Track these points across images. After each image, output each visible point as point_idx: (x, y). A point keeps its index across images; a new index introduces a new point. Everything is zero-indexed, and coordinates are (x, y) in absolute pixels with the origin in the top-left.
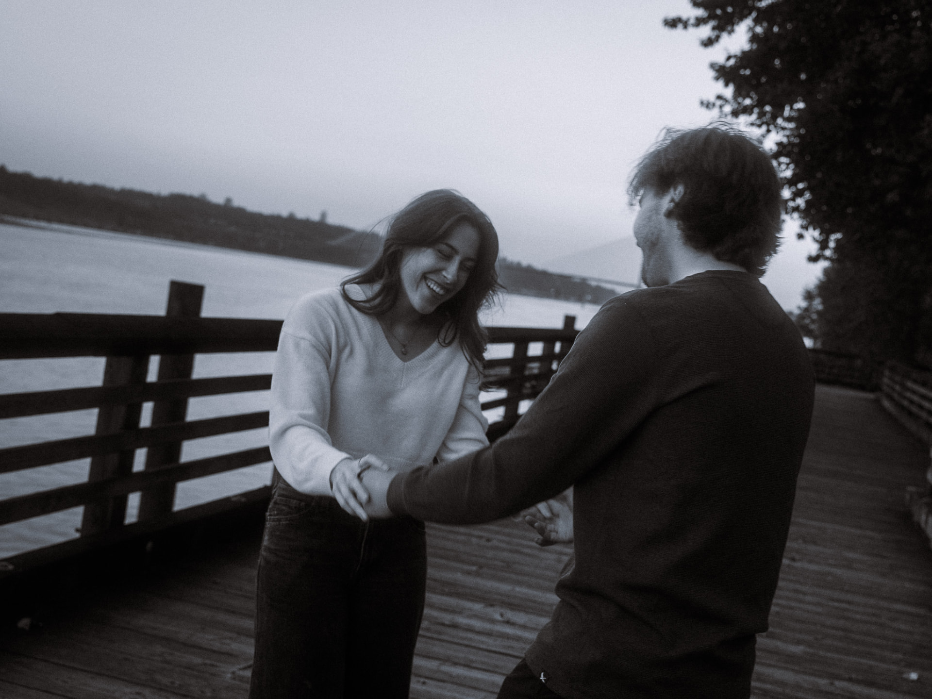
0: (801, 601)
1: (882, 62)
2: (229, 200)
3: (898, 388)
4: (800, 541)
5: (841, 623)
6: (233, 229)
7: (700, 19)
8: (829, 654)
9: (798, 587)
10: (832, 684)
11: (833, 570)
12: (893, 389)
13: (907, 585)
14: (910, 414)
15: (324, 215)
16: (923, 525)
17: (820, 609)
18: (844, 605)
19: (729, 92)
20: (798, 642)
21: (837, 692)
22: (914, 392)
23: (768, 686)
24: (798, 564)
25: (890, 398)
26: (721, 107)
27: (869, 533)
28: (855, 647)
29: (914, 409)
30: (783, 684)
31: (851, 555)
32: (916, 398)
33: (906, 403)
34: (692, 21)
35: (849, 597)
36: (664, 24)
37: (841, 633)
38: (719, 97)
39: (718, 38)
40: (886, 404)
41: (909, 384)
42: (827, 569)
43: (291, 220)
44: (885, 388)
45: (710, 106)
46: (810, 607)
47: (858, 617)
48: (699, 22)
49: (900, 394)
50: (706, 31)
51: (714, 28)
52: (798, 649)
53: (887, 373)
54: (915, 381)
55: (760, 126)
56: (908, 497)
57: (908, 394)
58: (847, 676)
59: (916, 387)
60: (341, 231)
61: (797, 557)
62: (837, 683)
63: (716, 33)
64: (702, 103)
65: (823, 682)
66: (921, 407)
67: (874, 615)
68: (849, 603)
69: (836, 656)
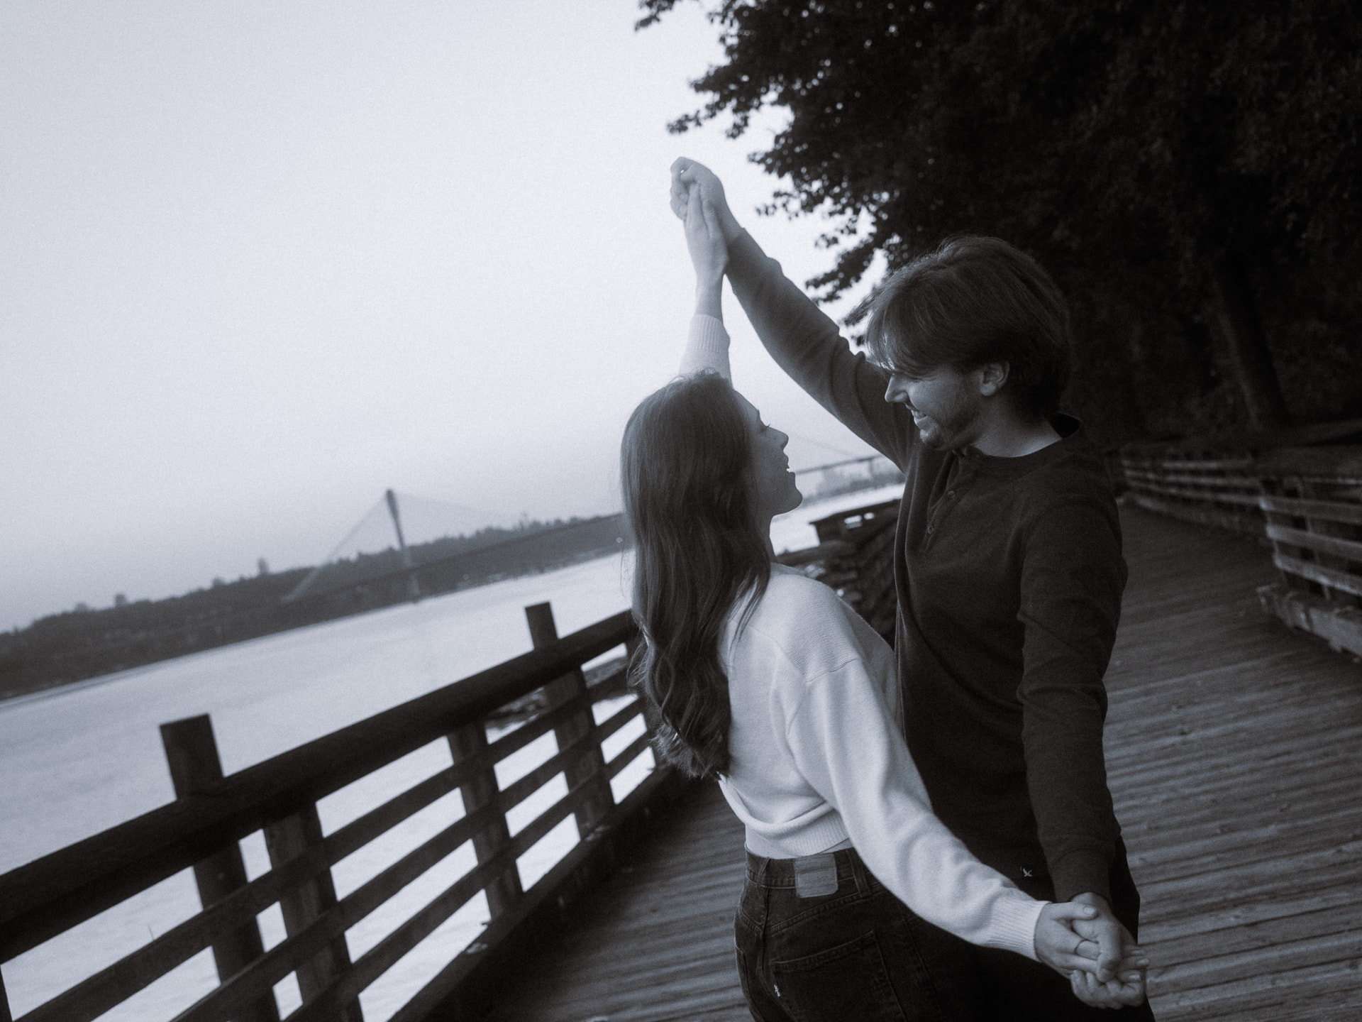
0: (1231, 776)
1: (978, 69)
2: (120, 598)
3: (1151, 476)
4: (1174, 708)
5: (1296, 780)
6: (141, 635)
7: (712, 105)
8: (1308, 822)
9: (1214, 761)
10: (1340, 851)
11: (1241, 724)
12: (1147, 481)
13: (1339, 703)
14: (1187, 502)
15: (262, 565)
16: (1306, 626)
17: (1258, 776)
18: (1285, 759)
19: (787, 183)
20: (1265, 823)
21: (1353, 857)
22: (1178, 472)
23: (1270, 887)
24: (1192, 736)
25: (1149, 493)
26: (784, 205)
27: (1248, 664)
28: (1333, 800)
29: (1189, 493)
30: (1283, 876)
31: (1247, 698)
32: (1184, 479)
33: (1173, 491)
34: (704, 113)
35: (1281, 747)
36: (668, 131)
37: (1304, 791)
38: (777, 195)
39: (745, 120)
40: (1147, 503)
41: (1168, 465)
42: (1231, 727)
43: (220, 589)
44: (1133, 484)
45: (771, 210)
46: (1247, 778)
47: (1310, 764)
48: (714, 109)
49: (1158, 483)
50: (727, 117)
51: (735, 111)
52: (1271, 830)
53: (1126, 463)
54: (1175, 458)
55: (842, 212)
56: (1263, 601)
57: (1172, 478)
58: (1350, 835)
59: (1179, 465)
60: (294, 577)
61: (1186, 729)
62: (1344, 848)
63: (740, 115)
64: (759, 211)
65: (1328, 854)
66: (1198, 487)
67: (1326, 754)
68: (1289, 753)
69: (1318, 819)
